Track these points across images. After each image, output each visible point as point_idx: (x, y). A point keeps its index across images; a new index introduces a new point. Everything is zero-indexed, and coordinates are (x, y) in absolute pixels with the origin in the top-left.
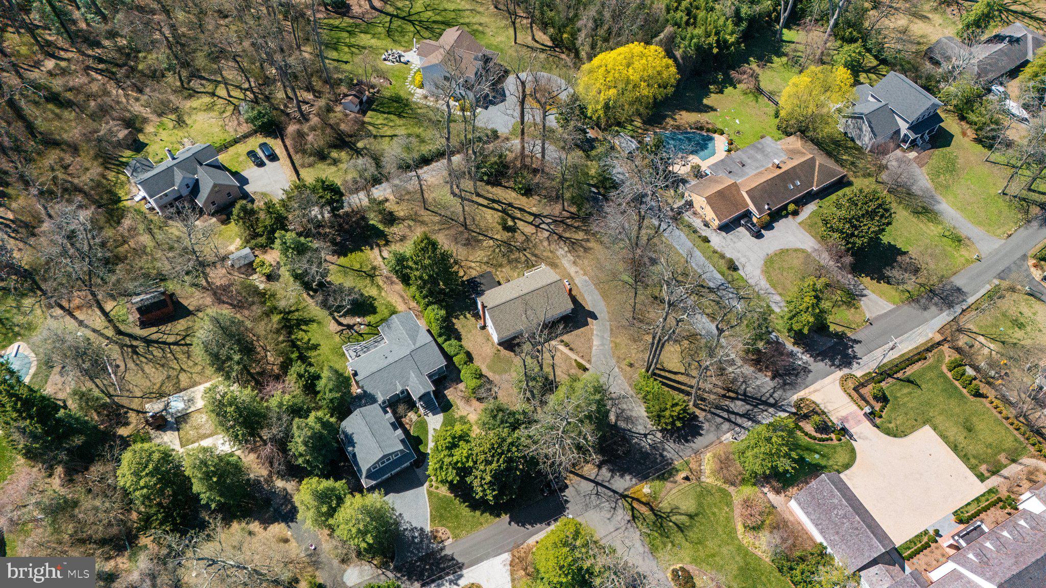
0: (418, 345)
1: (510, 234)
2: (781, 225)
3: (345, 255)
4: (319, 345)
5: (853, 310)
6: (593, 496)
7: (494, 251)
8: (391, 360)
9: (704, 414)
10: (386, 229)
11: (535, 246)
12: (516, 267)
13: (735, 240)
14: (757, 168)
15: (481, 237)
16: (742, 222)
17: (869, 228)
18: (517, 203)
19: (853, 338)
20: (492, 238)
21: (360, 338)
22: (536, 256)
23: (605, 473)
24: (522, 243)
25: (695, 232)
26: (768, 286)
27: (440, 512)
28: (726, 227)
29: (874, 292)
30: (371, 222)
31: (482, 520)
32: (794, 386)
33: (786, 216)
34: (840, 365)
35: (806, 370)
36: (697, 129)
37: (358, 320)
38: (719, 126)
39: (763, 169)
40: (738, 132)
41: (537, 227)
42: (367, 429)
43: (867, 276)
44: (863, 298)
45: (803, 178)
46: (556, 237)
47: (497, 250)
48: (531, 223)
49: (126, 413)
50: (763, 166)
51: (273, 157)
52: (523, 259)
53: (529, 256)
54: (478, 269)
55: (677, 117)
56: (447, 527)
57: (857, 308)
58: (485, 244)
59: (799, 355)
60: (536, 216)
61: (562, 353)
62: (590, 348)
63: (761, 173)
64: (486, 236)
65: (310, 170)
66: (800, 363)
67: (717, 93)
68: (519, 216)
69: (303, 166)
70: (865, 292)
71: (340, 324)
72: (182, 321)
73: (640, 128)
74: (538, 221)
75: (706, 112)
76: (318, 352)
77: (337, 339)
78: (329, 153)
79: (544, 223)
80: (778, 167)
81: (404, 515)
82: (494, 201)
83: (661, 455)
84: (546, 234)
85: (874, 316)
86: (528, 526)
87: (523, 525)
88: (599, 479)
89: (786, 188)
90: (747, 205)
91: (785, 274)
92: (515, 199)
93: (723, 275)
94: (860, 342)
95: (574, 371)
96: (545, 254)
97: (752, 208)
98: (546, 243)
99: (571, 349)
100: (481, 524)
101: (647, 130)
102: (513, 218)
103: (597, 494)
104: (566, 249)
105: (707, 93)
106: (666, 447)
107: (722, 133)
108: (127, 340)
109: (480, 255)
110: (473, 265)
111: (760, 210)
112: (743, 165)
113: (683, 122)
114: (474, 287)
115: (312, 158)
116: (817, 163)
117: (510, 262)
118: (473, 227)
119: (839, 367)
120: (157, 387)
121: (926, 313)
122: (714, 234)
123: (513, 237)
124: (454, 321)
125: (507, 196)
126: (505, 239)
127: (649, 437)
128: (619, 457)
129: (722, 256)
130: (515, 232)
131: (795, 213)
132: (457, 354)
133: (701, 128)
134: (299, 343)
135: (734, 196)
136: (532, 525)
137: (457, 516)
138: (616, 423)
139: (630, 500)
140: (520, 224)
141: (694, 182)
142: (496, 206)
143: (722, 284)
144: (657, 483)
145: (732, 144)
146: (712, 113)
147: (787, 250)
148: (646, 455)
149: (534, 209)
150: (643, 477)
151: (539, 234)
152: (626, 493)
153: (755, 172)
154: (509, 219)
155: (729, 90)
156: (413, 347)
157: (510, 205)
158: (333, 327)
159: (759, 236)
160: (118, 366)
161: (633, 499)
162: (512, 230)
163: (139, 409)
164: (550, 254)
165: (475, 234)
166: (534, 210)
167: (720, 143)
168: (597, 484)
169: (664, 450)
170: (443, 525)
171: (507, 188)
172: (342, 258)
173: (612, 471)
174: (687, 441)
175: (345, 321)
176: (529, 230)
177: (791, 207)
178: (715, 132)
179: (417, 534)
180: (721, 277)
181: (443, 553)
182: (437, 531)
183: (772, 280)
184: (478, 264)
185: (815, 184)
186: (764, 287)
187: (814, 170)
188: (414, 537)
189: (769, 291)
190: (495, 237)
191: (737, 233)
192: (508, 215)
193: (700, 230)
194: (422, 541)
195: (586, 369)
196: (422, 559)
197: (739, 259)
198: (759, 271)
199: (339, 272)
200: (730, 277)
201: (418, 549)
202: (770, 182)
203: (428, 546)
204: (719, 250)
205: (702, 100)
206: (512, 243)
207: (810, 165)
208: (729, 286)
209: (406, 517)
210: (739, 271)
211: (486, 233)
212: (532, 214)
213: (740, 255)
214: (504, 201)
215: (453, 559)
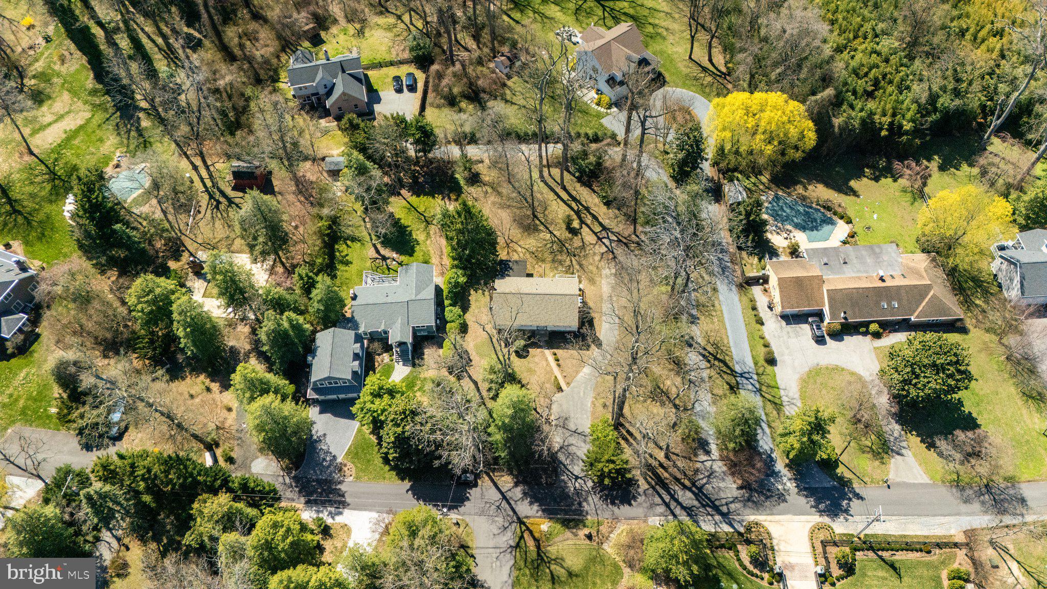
0: (419, 297)
1: (570, 235)
2: (852, 342)
3: (418, 196)
4: (351, 263)
5: (877, 463)
6: (493, 507)
7: (546, 245)
8: (389, 300)
9: (647, 486)
10: (465, 187)
11: (585, 256)
12: (556, 268)
13: (792, 335)
14: (859, 271)
15: (542, 228)
16: (810, 320)
17: (928, 382)
18: (594, 210)
19: (857, 491)
20: (551, 232)
21: (387, 272)
22: (581, 265)
23: (518, 492)
24: (576, 248)
25: (754, 308)
26: (797, 396)
27: (357, 452)
28: (791, 319)
29: (915, 456)
30: (457, 176)
31: (387, 475)
32: (758, 507)
33: (865, 334)
34: (824, 511)
35: (781, 498)
36: (824, 207)
37: (395, 255)
38: (851, 213)
39: (865, 275)
40: (868, 228)
41: (600, 239)
42: (330, 348)
43: (918, 436)
44: (898, 457)
45: (905, 302)
46: (611, 256)
47: (549, 245)
48: (595, 234)
49: (183, 251)
50: (867, 272)
51: (412, 88)
52: (568, 263)
53: (574, 262)
54: (521, 255)
55: (810, 187)
56: (356, 467)
57: (883, 463)
58: (542, 235)
59: (785, 479)
60: (604, 228)
61: (548, 364)
62: (577, 372)
63: (859, 278)
64: (547, 228)
65: (436, 111)
66: (780, 487)
67: (871, 179)
68: (589, 222)
69: (432, 105)
70: (904, 451)
71: (378, 252)
73: (763, 184)
74: (604, 234)
75: (846, 194)
76: (347, 268)
77: (368, 264)
78: (460, 102)
79: (608, 238)
80: (882, 279)
81: (328, 437)
82: (574, 199)
83: (580, 504)
84: (604, 249)
85: (898, 480)
86: (421, 502)
87: (418, 499)
88: (509, 495)
89: (877, 303)
90: (824, 305)
91: (824, 392)
92: (595, 205)
93: (756, 364)
94: (862, 499)
95: (549, 387)
96: (590, 267)
97: (826, 310)
98: (597, 258)
99: (559, 365)
100: (384, 478)
101: (769, 189)
102: (582, 222)
103: (498, 507)
104: (613, 271)
105: (859, 175)
106: (590, 499)
107: (849, 222)
108: (217, 195)
109: (531, 242)
110: (520, 249)
111: (834, 315)
112: (845, 263)
113: (814, 194)
114: (503, 269)
115: (442, 101)
116: (931, 294)
117: (553, 261)
118: (540, 216)
119: (821, 512)
120: (215, 241)
121: (964, 508)
122: (774, 319)
123: (571, 239)
124: (472, 292)
125: (590, 200)
126: (563, 238)
127: (579, 480)
128: (539, 484)
129: (766, 346)
130: (576, 235)
131: (877, 335)
132: (453, 321)
133: (829, 209)
134: (337, 254)
135: (812, 289)
136: (424, 501)
137: (369, 461)
138: (556, 453)
139: (524, 528)
140: (585, 230)
141: (784, 258)
142: (574, 205)
143: (748, 373)
144: (558, 526)
145: (853, 237)
146: (852, 198)
147: (843, 369)
148: (565, 496)
149: (607, 221)
150: (550, 513)
151: (597, 247)
152: (525, 520)
153: (854, 275)
154: (578, 221)
155: (887, 181)
156: (413, 297)
157: (587, 209)
158: (372, 253)
159: (820, 340)
160: (199, 212)
161: (528, 529)
162: (574, 232)
163: (193, 252)
164: (594, 269)
165: (537, 222)
166: (606, 222)
167: (841, 230)
168: (504, 497)
169: (586, 500)
170: (354, 463)
171: (594, 191)
172: (414, 197)
173: (525, 494)
174: (613, 503)
175: (383, 251)
176: (589, 238)
177: (874, 327)
178: (842, 218)
179: (328, 459)
180: (752, 365)
181: (339, 487)
182: (345, 465)
183: (805, 392)
184: (524, 251)
185: (916, 314)
186: (791, 394)
187: (924, 298)
188: (324, 460)
189: (795, 401)
190: (555, 233)
191: (798, 329)
192: (579, 217)
193: (760, 309)
194: (329, 466)
195: (560, 389)
196: (319, 481)
197: (783, 355)
198: (797, 377)
199: (404, 207)
200: (762, 369)
201: (321, 471)
202: (861, 291)
203: (331, 473)
204: (767, 337)
205: (850, 180)
206: (567, 245)
207: (922, 291)
208: (755, 377)
209: (328, 439)
210: (775, 368)
211: (548, 226)
212: (601, 224)
213: (787, 352)
214: (584, 203)
215: (343, 496)
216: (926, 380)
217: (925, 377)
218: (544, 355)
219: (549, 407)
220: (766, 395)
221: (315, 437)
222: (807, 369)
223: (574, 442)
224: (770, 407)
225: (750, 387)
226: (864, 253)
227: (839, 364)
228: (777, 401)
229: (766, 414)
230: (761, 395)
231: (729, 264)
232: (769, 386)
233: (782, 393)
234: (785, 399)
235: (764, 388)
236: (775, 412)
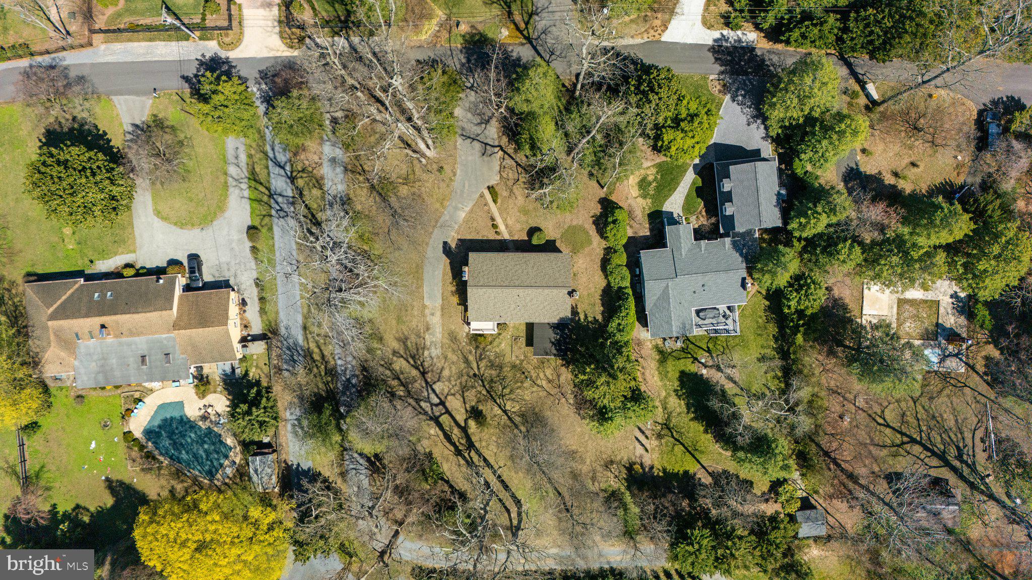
0: (663, 284)
1: (480, 408)
3: (686, 473)
4: (758, 359)
5: (160, 116)
6: (558, 53)
7: (511, 392)
8: (700, 279)
10: (623, 489)
11: (461, 375)
12: (498, 356)
13: (225, 267)
14: (129, 345)
15: (518, 419)
16: (201, 283)
18: (448, 451)
19: (187, 85)
20: (505, 412)
22: (467, 361)
24: (473, 387)
25: (262, 299)
26: (231, 190)
28: (222, 285)
29: (121, 124)
32: (290, 65)
33: (140, 268)
34: (224, 63)
35: (264, 75)
36: (154, 458)
37: (704, 371)
38: (121, 449)
39: (124, 339)
40: (105, 426)
41: (442, 403)
43: (112, 147)
44: (138, 122)
45: (85, 299)
46: (429, 377)
47: (507, 391)
48: (448, 412)
49: (985, 373)
50: (120, 344)
53: (475, 365)
54: (542, 375)
56: (708, 90)
57: (155, 116)
58: (517, 408)
59: (258, 94)
60: (436, 420)
61: (505, 220)
62: (471, 211)
63: (130, 332)
64: (510, 418)
66: (264, 86)
67: (85, 509)
68: (456, 431)
70: (130, 129)
71: (728, 378)
74: (438, 411)
75: (121, 483)
76: (763, 351)
79: (432, 405)
80: (103, 326)
81: (745, 122)
82: (476, 469)
83: (469, 61)
84: (438, 387)
85: (144, 98)
89: (116, 296)
90: (181, 298)
91: (201, 196)
92: (447, 460)
93: (270, 229)
94: (183, 77)
95: (503, 193)
96: (455, 358)
97: (178, 292)
98: (446, 373)
99: (493, 219)
102: (464, 430)
103: (553, 53)
104: (426, 353)
105: (98, 515)
106: (458, 66)
107: (127, 434)
108: (966, 471)
109: (528, 394)
110: (544, 383)
113: (163, 482)
116: (52, 309)
117: (501, 367)
119: (227, 61)
120: (947, 392)
121: (85, 72)
122: (243, 285)
123: (479, 401)
124: (600, 318)
126: (490, 403)
127: (469, 85)
129: (254, 249)
130: (473, 408)
131: (128, 266)
133: (149, 456)
134: (780, 374)
139: (525, 33)
140: (460, 418)
141: (216, 374)
142: (475, 458)
143: (280, 217)
144: (490, 35)
145: (127, 410)
146: (116, 476)
147: (175, 224)
149: (432, 432)
151: (446, 391)
152: (525, 41)
153: (137, 339)
154: (470, 431)
155: (65, 505)
156: (671, 282)
157: (458, 453)
159: (194, 259)
160: (983, 439)
161: (521, 32)
162: (475, 414)
163: (971, 372)
164: (450, 355)
165: (523, 428)
166: (434, 430)
167: (139, 423)
169: (463, 65)
170: (712, 94)
171: (447, 482)
172: (692, 471)
175: (720, 377)
176: (455, 404)
177: (130, 272)
178: (135, 440)
179: (740, 98)
180: (275, 228)
181: (723, 68)
182: (720, 91)
183: (221, 195)
184: (539, 382)
185: (77, 286)
186: (237, 191)
187: (61, 304)
188: (744, 96)
189: (234, 183)
190: (499, 412)
191: (217, 275)
192: (468, 437)
193: (256, 299)
194: (737, 90)
195: (490, 189)
196: (746, 73)
197: (239, 240)
198: (227, 214)
199: (702, 452)
200: (264, 223)
201: (745, 84)
202: (133, 310)
203: (734, 82)
204: (253, 264)
205: (113, 507)
206: (484, 392)
207: (63, 313)
208: (273, 212)
209: (743, 119)
210: (250, 223)
211: (508, 422)
212: (440, 426)
213: (234, 245)
214: (462, 462)
215: (716, 59)
218: (510, 233)
219: (502, 168)
220: (263, 190)
221: (759, 121)
222: (215, 223)
223: (475, 128)
224: (262, 177)
225: (280, 199)
226: (117, 373)
227: (179, 231)
228: (253, 183)
229: (267, 167)
230: (269, 191)
231: (285, 367)
232: (259, 201)
233: (246, 193)
234: (244, 186)
235: (265, 198)
236: (257, 170)
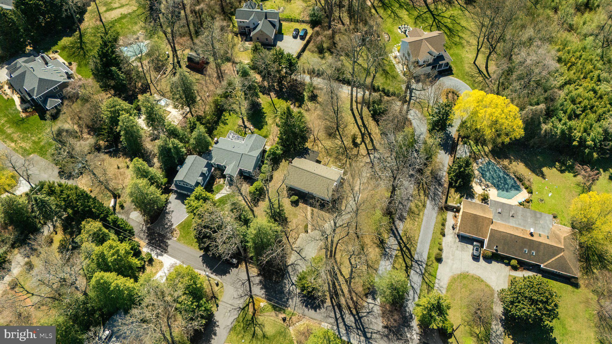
0: (249, 154)
1: (353, 146)
2: (496, 266)
3: (279, 98)
4: (227, 124)
6: (241, 282)
7: (336, 147)
8: (233, 150)
9: (330, 304)
10: (306, 101)
11: (356, 161)
12: (336, 162)
13: (459, 248)
14: (519, 224)
15: (338, 137)
16: (475, 243)
18: (373, 136)
20: (342, 141)
21: (243, 135)
22: (350, 165)
23: (257, 280)
24: (353, 155)
25: (443, 225)
26: (445, 286)
27: (184, 226)
28: (464, 239)
30: (305, 93)
31: (194, 244)
33: (508, 264)
36: (518, 178)
37: (252, 127)
38: (534, 188)
39: (522, 228)
40: (542, 200)
41: (369, 154)
42: (190, 165)
43: (512, 339)
45: (541, 254)
46: (371, 166)
47: (338, 148)
48: (368, 150)
49: (148, 92)
50: (524, 226)
51: (302, 38)
52: (344, 162)
53: (348, 162)
54: (320, 149)
55: (514, 163)
56: (181, 233)
58: (336, 141)
59: (414, 333)
60: (374, 148)
61: (306, 215)
63: (517, 229)
64: (341, 138)
65: (310, 54)
66: (409, 336)
67: (559, 170)
68: (367, 142)
69: (309, 50)
71: (244, 122)
72: (200, 75)
73: (485, 152)
74: (372, 152)
75: (537, 175)
76: (224, 126)
77: (236, 128)
78: (326, 52)
79: (374, 155)
80: (532, 235)
82: (365, 126)
83: (288, 299)
84: (369, 160)
86: (205, 265)
87: (204, 263)
88: (252, 279)
89: (521, 248)
90: (486, 237)
91: (463, 290)
92: (375, 133)
93: (428, 258)
95: (301, 228)
96: (356, 168)
97: (486, 241)
98: (362, 164)
99: (312, 217)
100: (192, 245)
101: (487, 156)
102: (363, 141)
103: (243, 283)
104: (368, 175)
105: (551, 165)
106: (295, 299)
107: (531, 192)
108: (177, 67)
109: (328, 143)
110: (320, 145)
111: (489, 246)
112: (513, 216)
113: (515, 168)
114: (303, 153)
115: (316, 49)
116: (561, 255)
117: (336, 158)
118: (340, 130)
120: (165, 91)
122: (452, 235)
123: (352, 149)
124: (283, 161)
125: (374, 129)
126: (347, 146)
127: (294, 286)
128: (271, 280)
129: (441, 250)
130: (356, 147)
131: (515, 268)
132: (264, 173)
133: (520, 180)
134: (223, 117)
135: (483, 225)
136: (207, 265)
137: (188, 233)
138: (288, 266)
139: (251, 300)
140: (363, 146)
141: (477, 201)
142: (363, 129)
143: (421, 262)
144: (270, 307)
145: (528, 202)
146: (540, 178)
147: (482, 281)
148: (282, 292)
150: (269, 298)
151: (365, 158)
152: (254, 296)
153: (515, 226)
154: (361, 140)
155: (568, 175)
156: (246, 153)
157: (370, 134)
158: (240, 122)
159: (476, 258)
160: (165, 74)
161: (253, 302)
162: (356, 145)
163: (153, 94)
165: (337, 133)
166: (378, 146)
167: (523, 195)
168: (249, 280)
169: (292, 298)
170: (180, 231)
171: (378, 125)
172: (277, 98)
173: (261, 282)
174: (306, 306)
175: (247, 123)
176: (363, 152)
177: (514, 262)
178: (526, 188)
179: (169, 224)
180: (426, 258)
181: (167, 241)
182: (176, 231)
183: (452, 285)
184: (322, 147)
185: (545, 264)
186: (442, 284)
187: (555, 256)
188: (167, 224)
189: (442, 289)
190: (345, 142)
191: (465, 246)
192: (363, 138)
193: (446, 227)
194: (167, 228)
195: (307, 232)
196: (159, 235)
197: (448, 259)
198: (451, 274)
199: (269, 103)
200: (431, 262)
201: (162, 229)
202: (513, 237)
203: (167, 232)
204: (443, 245)
205: (544, 167)
206: (348, 151)
207: (555, 251)
208: (424, 266)
209: (173, 214)
210: (440, 265)
211: (342, 137)
212: (373, 145)
213: (452, 257)
214: (369, 130)
215: (167, 246)
216: (522, 306)
217: (523, 304)
218: (306, 209)
219: (296, 239)
220: (426, 279)
221: (167, 211)
222: (459, 273)
223: (300, 264)
224: (425, 286)
225: (418, 270)
226: (529, 214)
227: (481, 277)
228: (431, 285)
229: (421, 290)
230: (423, 277)
231: (440, 193)
232: (430, 274)
233: (437, 281)
234: (436, 285)
235: (426, 274)
236: (426, 291)
